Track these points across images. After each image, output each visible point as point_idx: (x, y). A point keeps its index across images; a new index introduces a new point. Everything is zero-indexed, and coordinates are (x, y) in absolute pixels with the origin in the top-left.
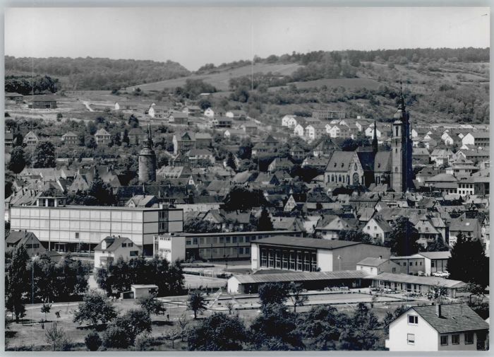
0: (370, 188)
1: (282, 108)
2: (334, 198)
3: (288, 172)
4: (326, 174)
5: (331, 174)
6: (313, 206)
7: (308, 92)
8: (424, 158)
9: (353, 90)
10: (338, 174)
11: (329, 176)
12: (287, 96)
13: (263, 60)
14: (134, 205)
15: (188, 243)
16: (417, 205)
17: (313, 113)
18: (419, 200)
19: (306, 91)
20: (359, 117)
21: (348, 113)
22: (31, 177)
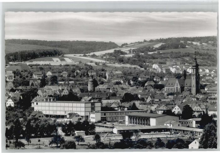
0: (182, 93)
1: (154, 61)
2: (166, 97)
3: (152, 87)
4: (165, 88)
5: (167, 87)
6: (157, 100)
7: (165, 54)
8: (210, 81)
9: (184, 53)
10: (170, 88)
11: (166, 88)
12: (156, 56)
13: (148, 41)
14: (84, 100)
15: (102, 115)
16: (200, 100)
17: (167, 62)
18: (201, 98)
19: (164, 53)
20: (186, 64)
21: (182, 63)
22: (47, 89)
